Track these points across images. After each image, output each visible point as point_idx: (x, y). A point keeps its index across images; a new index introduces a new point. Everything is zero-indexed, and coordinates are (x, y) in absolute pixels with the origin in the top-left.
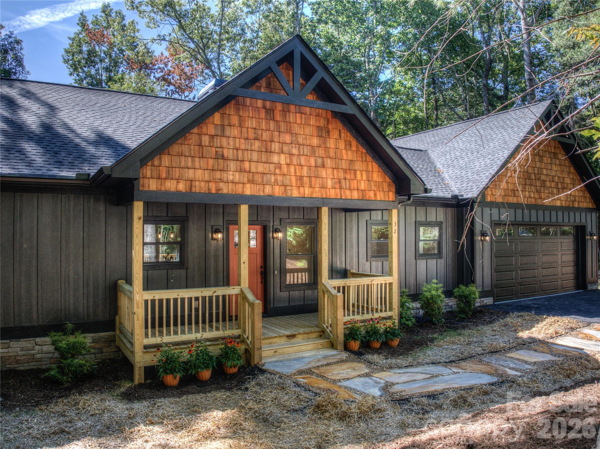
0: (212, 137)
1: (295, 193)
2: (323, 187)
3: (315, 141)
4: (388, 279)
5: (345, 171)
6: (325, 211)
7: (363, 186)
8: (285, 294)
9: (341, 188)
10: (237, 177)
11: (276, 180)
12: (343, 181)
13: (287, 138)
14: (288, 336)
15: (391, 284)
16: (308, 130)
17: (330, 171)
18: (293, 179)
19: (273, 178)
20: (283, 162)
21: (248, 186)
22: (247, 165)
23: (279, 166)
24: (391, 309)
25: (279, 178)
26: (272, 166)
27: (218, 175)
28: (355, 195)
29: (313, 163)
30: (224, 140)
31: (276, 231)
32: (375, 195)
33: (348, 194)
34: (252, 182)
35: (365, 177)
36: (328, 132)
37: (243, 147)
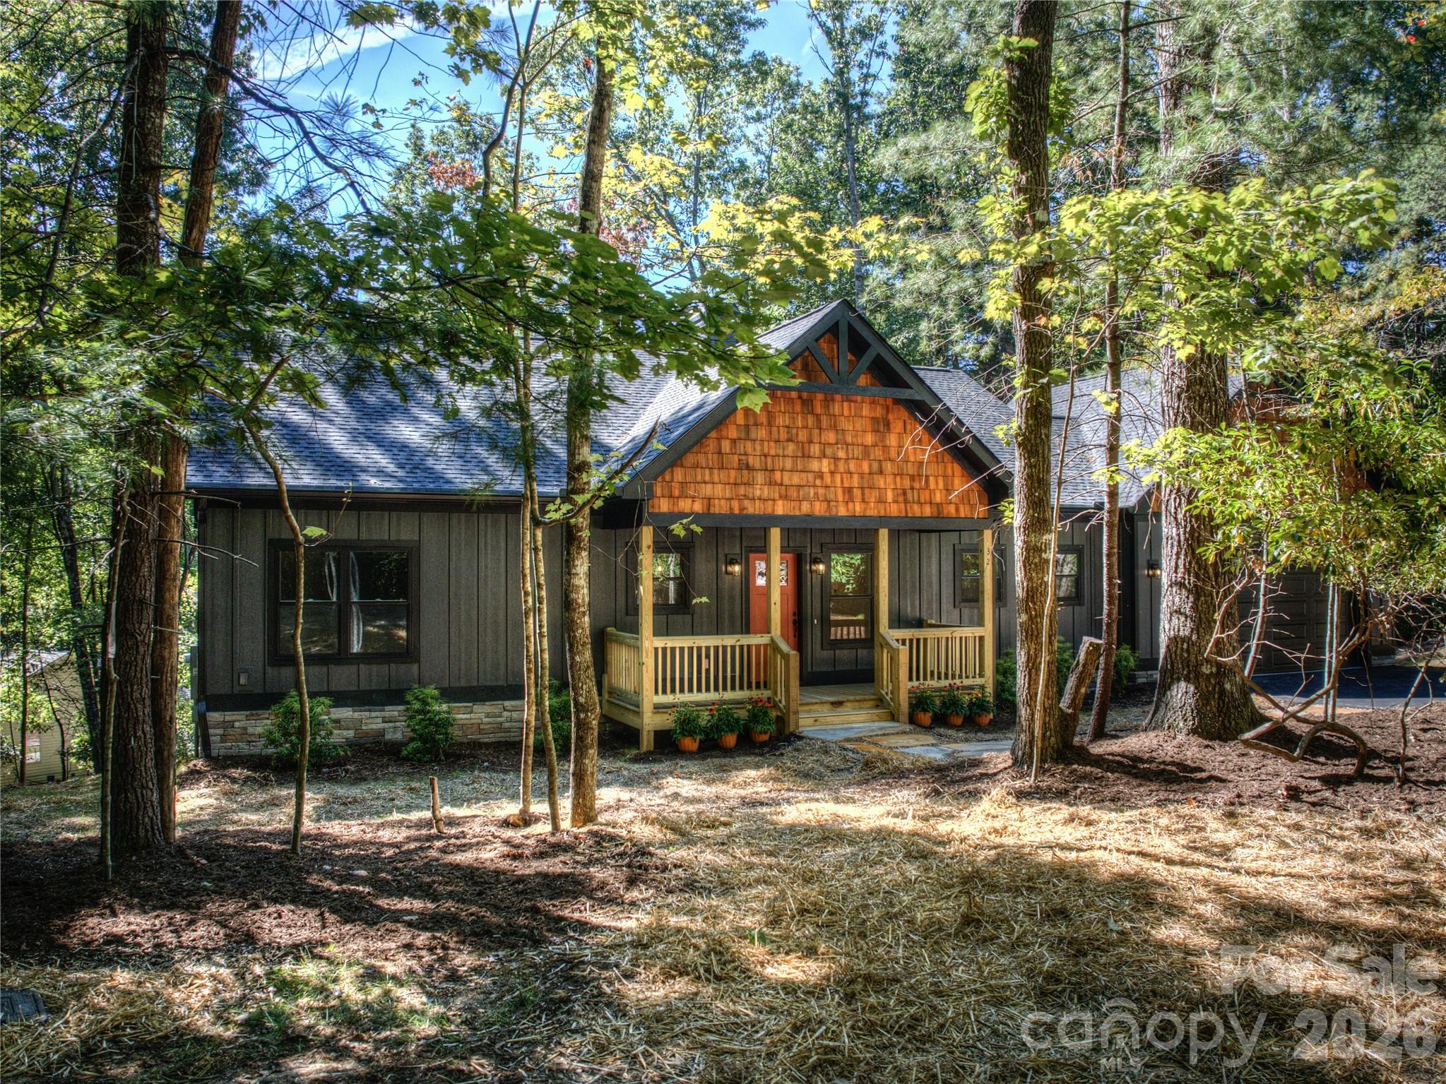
0: (734, 441)
1: (842, 511)
2: (881, 501)
3: (869, 439)
4: (978, 631)
5: (912, 478)
6: (884, 534)
7: (938, 498)
8: (827, 654)
9: (906, 501)
10: (766, 492)
11: (816, 494)
12: (909, 493)
13: (831, 437)
14: (833, 703)
15: (981, 638)
16: (859, 424)
17: (890, 479)
18: (840, 492)
19: (812, 491)
20: (825, 469)
21: (780, 503)
22: (778, 475)
23: (820, 475)
24: (981, 676)
25: (821, 491)
26: (810, 476)
27: (742, 490)
28: (927, 511)
29: (866, 468)
30: (749, 444)
31: (816, 561)
32: (957, 510)
33: (916, 510)
34: (785, 497)
35: (941, 485)
36: (887, 425)
37: (773, 452)
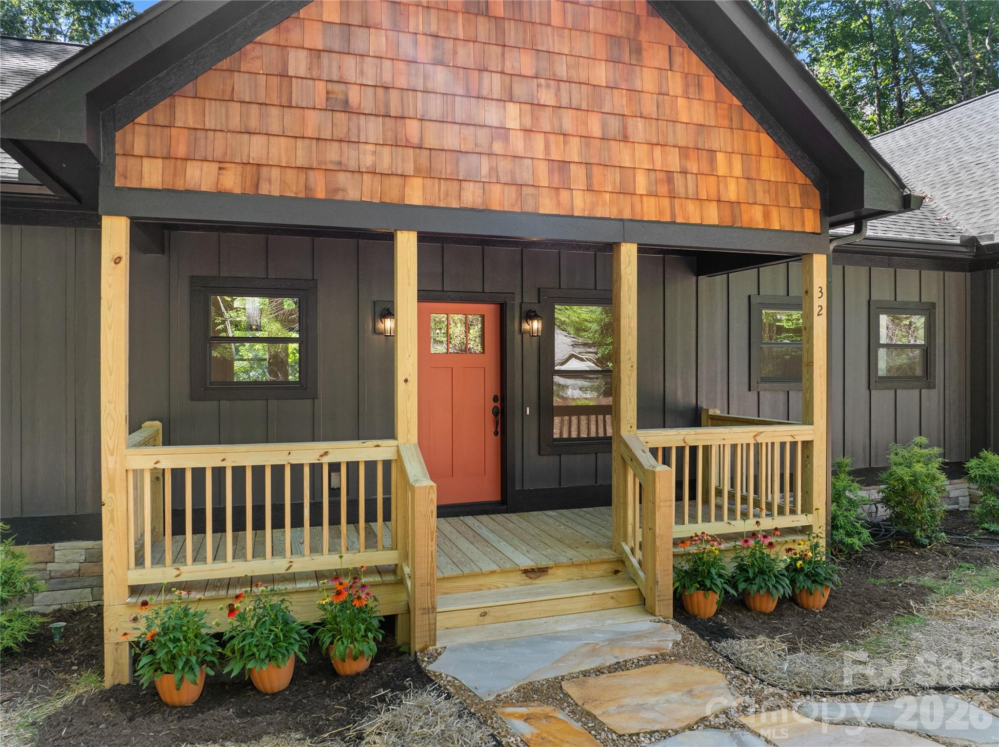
0: (316, 53)
1: (547, 206)
2: (625, 191)
3: (601, 74)
4: (800, 433)
5: (684, 152)
6: (628, 254)
7: (732, 192)
8: (549, 461)
9: (672, 197)
10: (386, 159)
11: (493, 170)
12: (678, 179)
13: (526, 63)
14: (525, 572)
15: (807, 445)
16: (582, 45)
17: (642, 151)
18: (543, 168)
19: (485, 165)
20: (513, 123)
21: (417, 182)
22: (412, 129)
23: (503, 132)
24: (807, 509)
25: (504, 165)
26: (483, 135)
27: (333, 153)
28: (712, 215)
29: (596, 131)
30: (350, 63)
31: (530, 316)
32: (767, 216)
33: (692, 214)
34: (427, 173)
35: (738, 171)
36: (638, 51)
37: (402, 82)
